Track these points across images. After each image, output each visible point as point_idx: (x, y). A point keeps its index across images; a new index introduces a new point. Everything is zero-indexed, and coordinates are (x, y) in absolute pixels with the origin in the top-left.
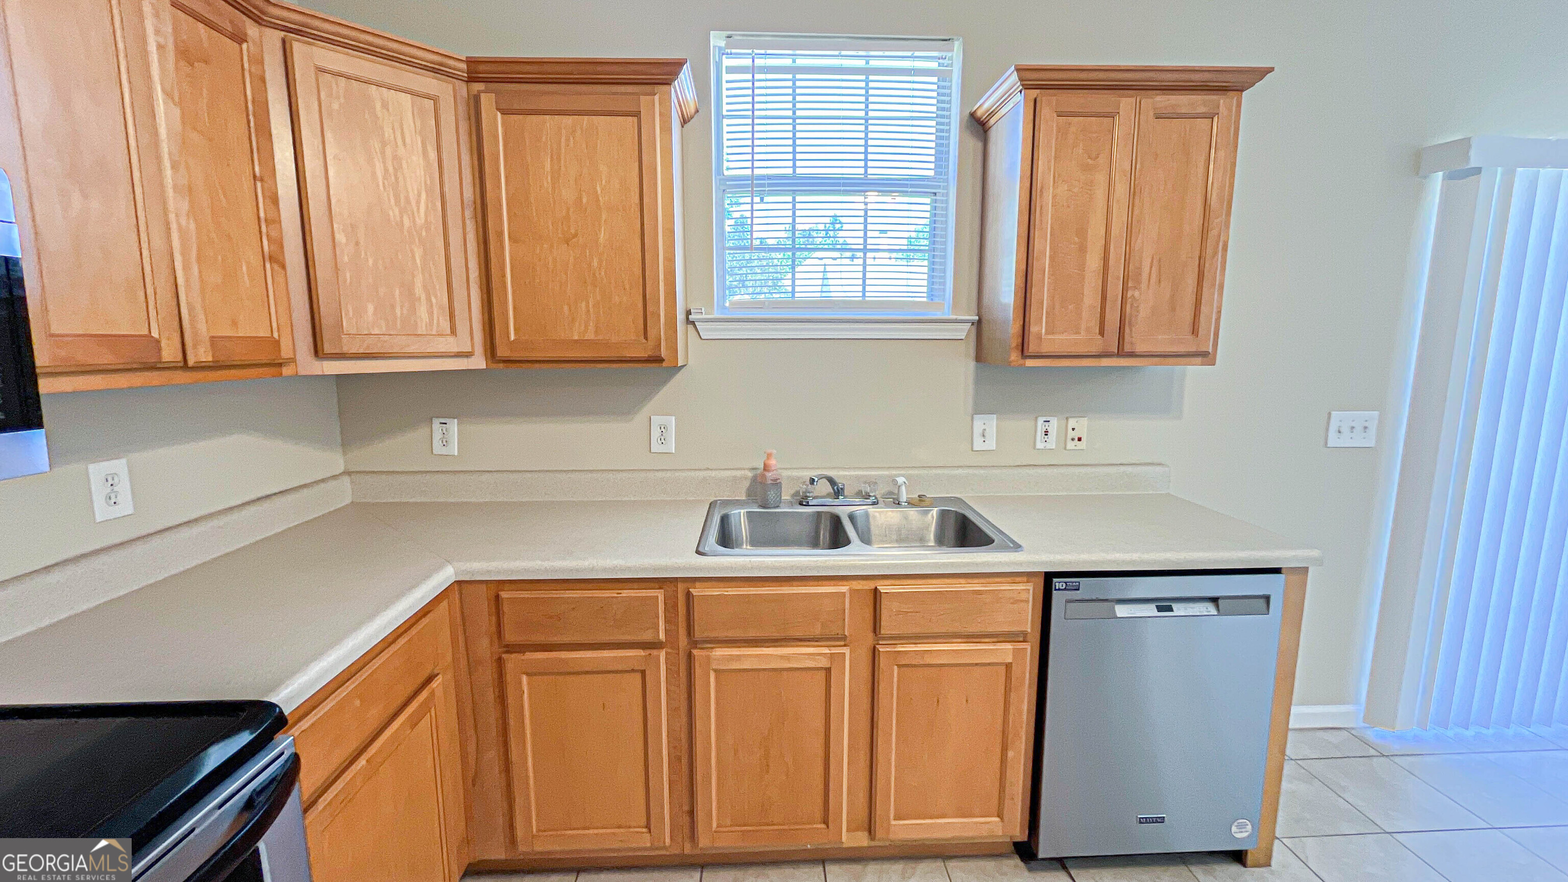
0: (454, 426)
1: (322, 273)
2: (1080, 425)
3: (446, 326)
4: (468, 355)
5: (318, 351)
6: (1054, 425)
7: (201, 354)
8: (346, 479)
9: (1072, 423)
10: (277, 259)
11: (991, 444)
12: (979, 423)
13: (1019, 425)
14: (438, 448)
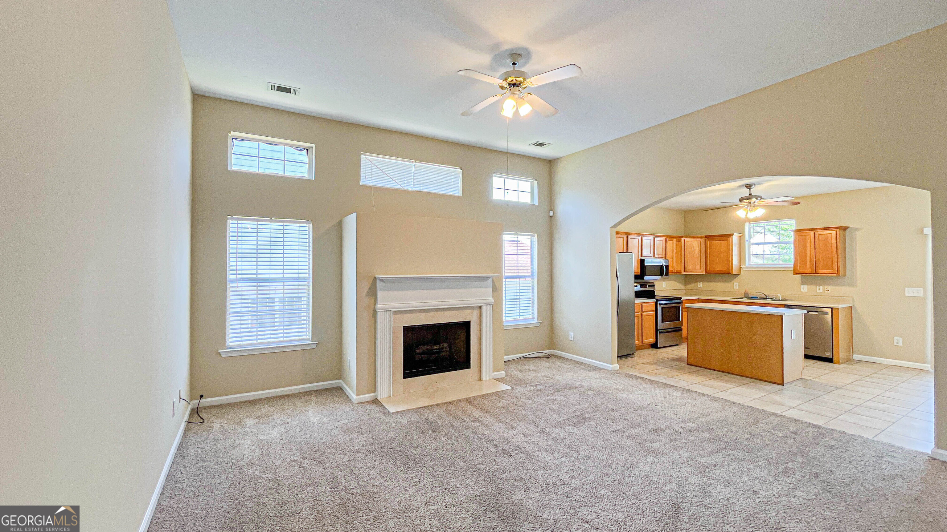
0: (701, 283)
1: (686, 264)
2: (829, 288)
3: (699, 268)
4: (702, 272)
5: (684, 271)
6: (821, 287)
7: (675, 271)
8: (685, 290)
9: (826, 287)
10: (681, 262)
11: (806, 291)
12: (802, 286)
13: (813, 287)
14: (699, 286)
